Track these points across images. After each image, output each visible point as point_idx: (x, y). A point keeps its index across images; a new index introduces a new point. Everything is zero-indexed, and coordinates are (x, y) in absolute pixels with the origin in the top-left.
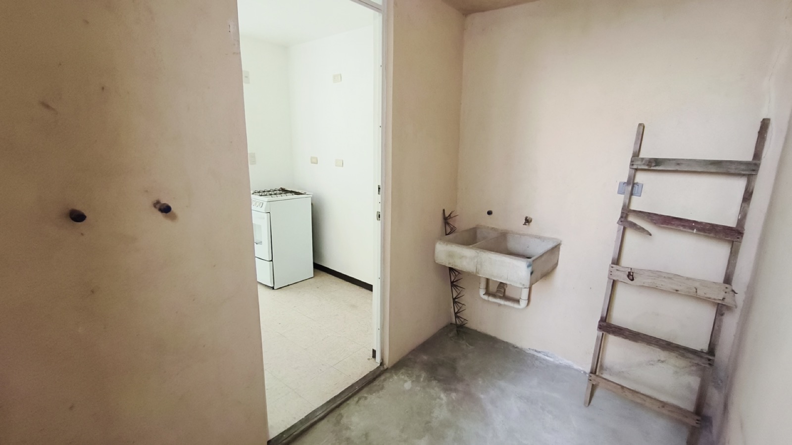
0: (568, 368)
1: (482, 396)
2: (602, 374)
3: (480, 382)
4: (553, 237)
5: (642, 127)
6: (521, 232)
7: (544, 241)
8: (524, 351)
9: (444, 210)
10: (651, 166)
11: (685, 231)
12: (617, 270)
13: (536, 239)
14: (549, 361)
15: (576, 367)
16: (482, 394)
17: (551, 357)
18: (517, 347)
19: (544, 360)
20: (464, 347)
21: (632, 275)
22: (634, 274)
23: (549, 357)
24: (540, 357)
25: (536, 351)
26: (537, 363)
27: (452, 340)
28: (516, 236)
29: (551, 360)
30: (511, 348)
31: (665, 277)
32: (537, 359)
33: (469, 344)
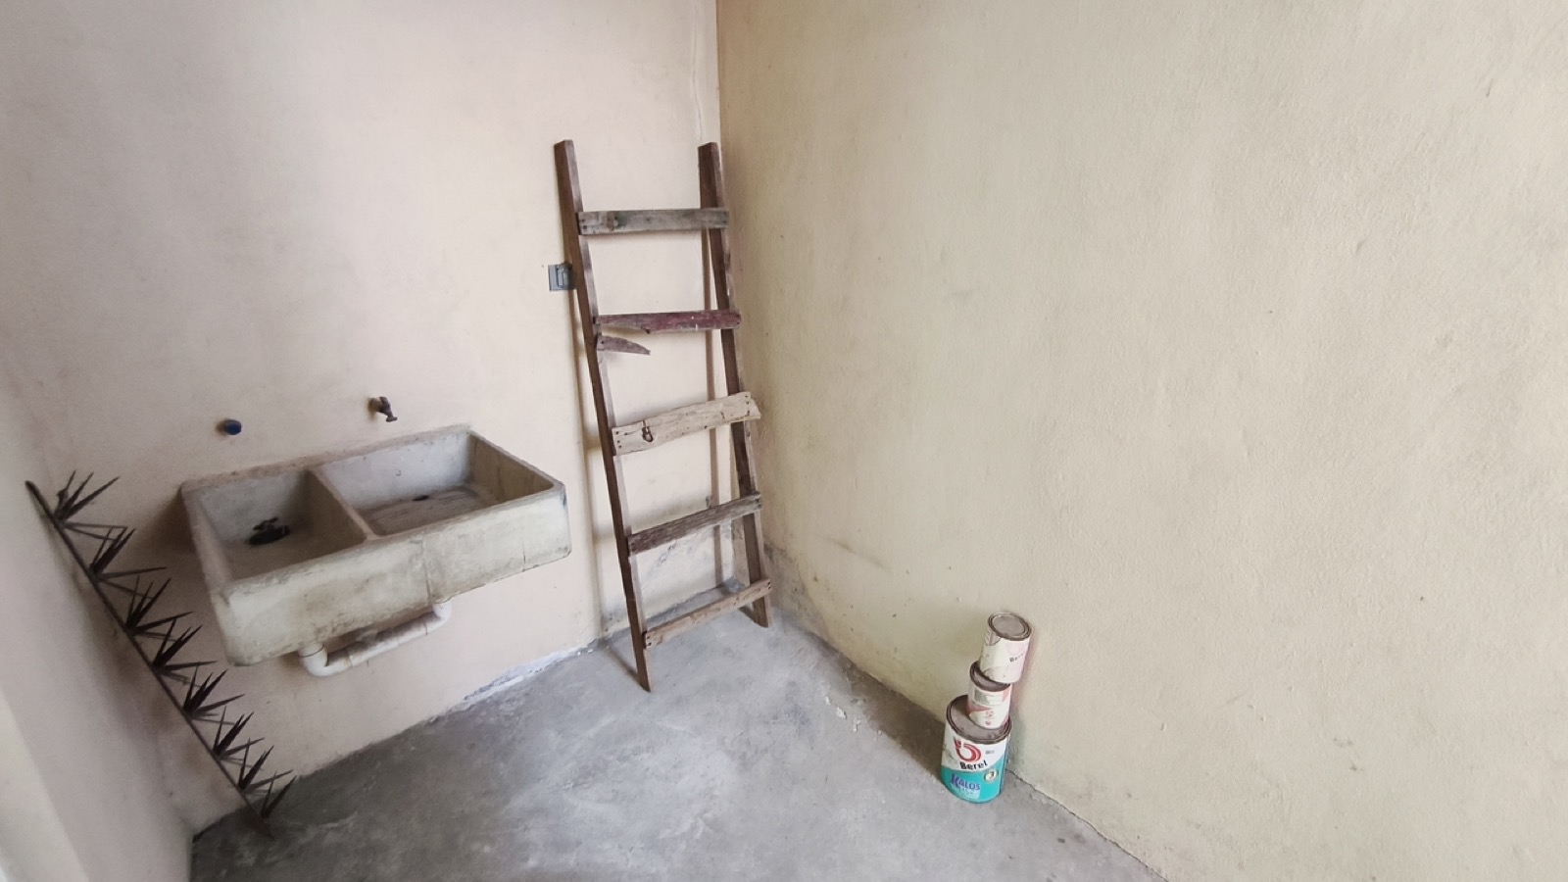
0: (557, 665)
1: (532, 863)
2: (607, 630)
3: (487, 849)
4: (447, 424)
5: (561, 152)
6: (358, 446)
7: (432, 443)
8: (458, 713)
9: (30, 486)
10: (613, 228)
11: (686, 332)
12: (626, 434)
13: (409, 447)
14: (517, 684)
15: (564, 654)
16: (526, 859)
17: (516, 676)
18: (438, 720)
19: (507, 692)
20: (331, 838)
21: (649, 432)
22: (651, 429)
23: (513, 678)
24: (496, 694)
25: (482, 690)
26: (506, 708)
27: (272, 864)
28: (351, 460)
29: (519, 679)
30: (431, 732)
31: (687, 414)
32: (496, 702)
33: (335, 820)
